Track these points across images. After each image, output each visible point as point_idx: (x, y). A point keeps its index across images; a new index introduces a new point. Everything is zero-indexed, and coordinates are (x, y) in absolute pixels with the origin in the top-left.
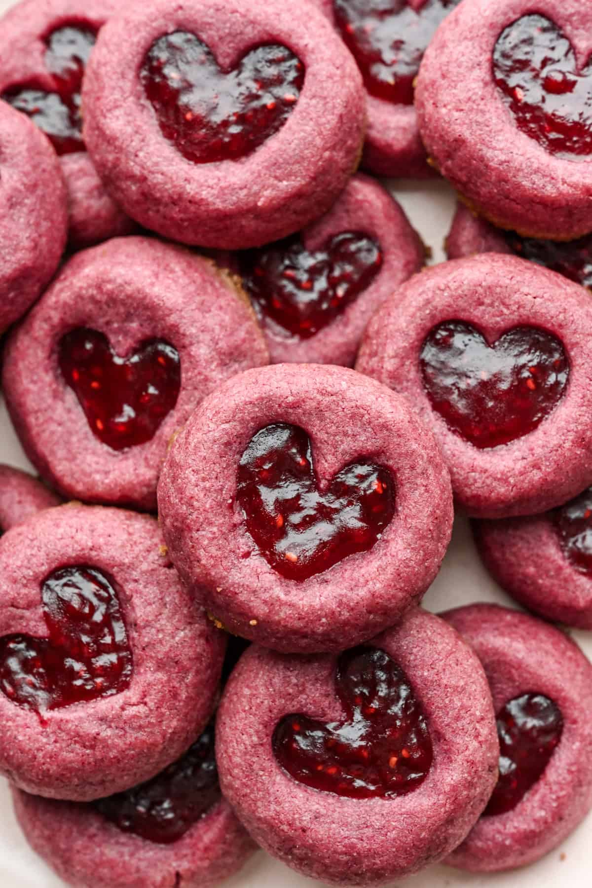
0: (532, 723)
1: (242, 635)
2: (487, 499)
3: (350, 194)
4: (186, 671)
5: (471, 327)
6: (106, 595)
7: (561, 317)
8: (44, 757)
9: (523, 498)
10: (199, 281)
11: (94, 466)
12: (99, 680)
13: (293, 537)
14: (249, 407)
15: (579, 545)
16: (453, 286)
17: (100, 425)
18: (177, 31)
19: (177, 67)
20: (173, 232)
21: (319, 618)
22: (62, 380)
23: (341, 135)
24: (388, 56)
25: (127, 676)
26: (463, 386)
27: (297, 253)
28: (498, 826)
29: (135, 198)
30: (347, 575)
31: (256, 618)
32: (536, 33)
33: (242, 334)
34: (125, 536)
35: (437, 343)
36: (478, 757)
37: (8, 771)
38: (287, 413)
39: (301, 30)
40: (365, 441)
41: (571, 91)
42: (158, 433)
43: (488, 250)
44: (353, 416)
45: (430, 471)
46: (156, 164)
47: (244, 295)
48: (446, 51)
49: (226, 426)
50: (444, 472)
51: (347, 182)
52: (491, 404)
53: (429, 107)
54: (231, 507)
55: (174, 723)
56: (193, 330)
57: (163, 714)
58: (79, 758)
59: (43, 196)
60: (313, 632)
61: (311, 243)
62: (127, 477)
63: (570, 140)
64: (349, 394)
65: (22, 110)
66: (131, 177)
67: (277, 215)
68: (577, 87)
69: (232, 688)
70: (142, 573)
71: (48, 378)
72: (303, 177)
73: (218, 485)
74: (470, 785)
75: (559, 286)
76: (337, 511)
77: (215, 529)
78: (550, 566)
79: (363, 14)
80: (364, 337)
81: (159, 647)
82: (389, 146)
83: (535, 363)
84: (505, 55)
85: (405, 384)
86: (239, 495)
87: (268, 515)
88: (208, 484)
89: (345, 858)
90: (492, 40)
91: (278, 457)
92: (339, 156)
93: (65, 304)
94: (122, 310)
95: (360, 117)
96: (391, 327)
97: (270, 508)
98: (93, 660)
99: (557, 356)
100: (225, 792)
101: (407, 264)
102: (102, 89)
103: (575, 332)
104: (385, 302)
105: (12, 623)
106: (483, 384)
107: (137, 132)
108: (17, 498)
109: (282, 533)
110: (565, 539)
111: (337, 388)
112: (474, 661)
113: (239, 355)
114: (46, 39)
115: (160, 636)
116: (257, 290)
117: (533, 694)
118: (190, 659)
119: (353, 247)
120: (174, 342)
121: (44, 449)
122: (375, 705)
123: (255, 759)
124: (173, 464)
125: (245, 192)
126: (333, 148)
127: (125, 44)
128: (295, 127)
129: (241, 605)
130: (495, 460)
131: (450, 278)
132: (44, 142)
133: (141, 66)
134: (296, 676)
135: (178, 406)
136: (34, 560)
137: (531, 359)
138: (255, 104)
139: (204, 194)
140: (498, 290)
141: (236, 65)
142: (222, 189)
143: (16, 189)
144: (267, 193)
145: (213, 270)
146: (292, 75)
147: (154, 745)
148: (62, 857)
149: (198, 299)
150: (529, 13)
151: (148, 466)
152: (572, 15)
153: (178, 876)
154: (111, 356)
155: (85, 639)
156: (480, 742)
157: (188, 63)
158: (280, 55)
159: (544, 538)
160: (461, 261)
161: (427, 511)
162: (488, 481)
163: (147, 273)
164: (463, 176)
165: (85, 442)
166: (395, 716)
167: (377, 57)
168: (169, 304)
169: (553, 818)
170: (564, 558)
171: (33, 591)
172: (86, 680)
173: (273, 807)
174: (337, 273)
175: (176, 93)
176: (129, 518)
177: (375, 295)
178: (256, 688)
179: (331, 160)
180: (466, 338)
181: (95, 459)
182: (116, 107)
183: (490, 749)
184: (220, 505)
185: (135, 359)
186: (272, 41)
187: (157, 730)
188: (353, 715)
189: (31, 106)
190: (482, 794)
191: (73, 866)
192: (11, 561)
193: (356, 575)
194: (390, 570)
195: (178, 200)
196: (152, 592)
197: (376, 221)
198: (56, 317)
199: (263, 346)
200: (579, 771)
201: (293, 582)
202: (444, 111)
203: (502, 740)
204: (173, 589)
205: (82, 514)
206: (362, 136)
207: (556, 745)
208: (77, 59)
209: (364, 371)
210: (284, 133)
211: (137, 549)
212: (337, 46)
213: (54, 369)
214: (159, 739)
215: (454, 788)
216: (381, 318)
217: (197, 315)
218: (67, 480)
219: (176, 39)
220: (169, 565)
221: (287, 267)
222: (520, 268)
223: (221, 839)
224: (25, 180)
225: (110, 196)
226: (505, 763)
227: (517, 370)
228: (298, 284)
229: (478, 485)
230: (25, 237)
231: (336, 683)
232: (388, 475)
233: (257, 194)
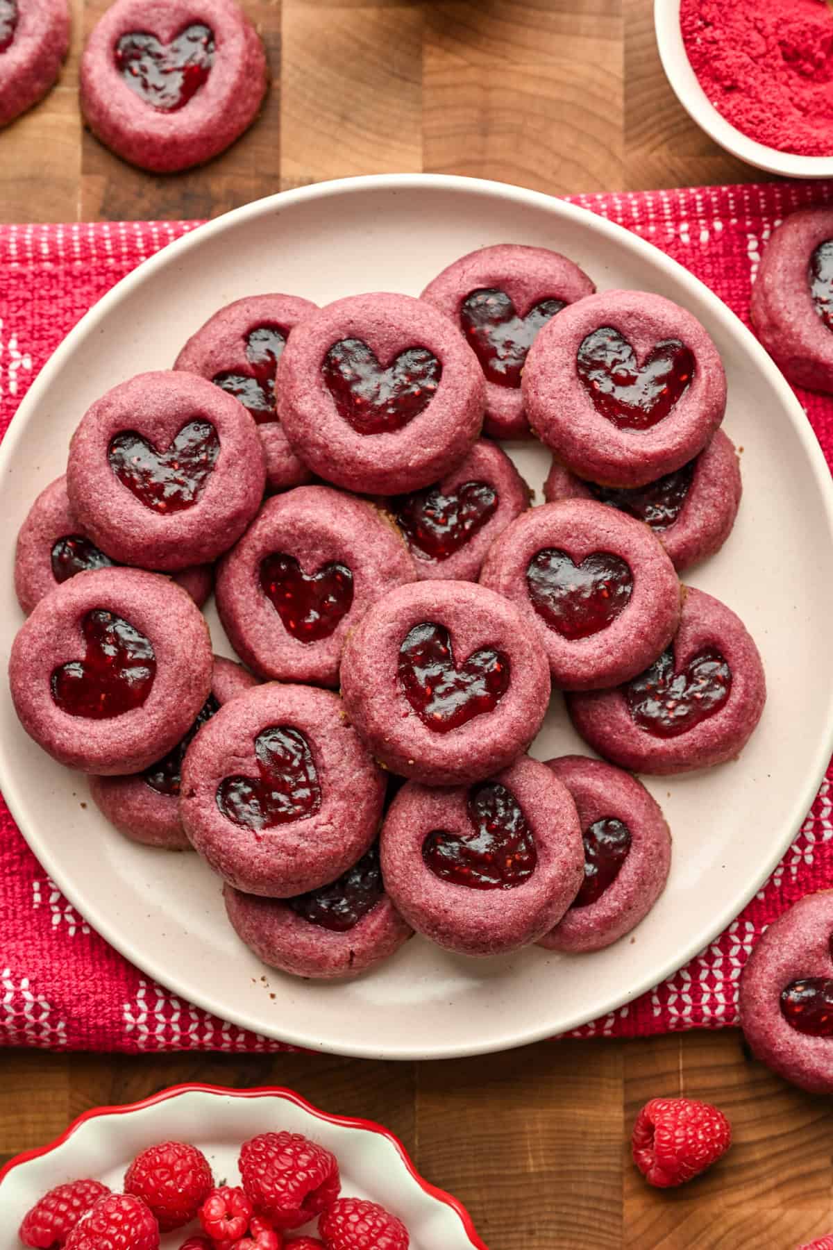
0: (610, 839)
1: (400, 774)
2: (575, 676)
3: (473, 454)
4: (360, 800)
5: (563, 553)
6: (301, 747)
7: (627, 546)
8: (259, 862)
9: (600, 676)
10: (365, 519)
11: (289, 655)
12: (298, 808)
13: (438, 702)
14: (407, 611)
15: (642, 710)
16: (550, 523)
17: (292, 625)
18: (349, 339)
19: (349, 365)
20: (346, 484)
21: (457, 758)
22: (262, 592)
23: (468, 415)
24: (502, 352)
25: (317, 804)
26: (557, 595)
27: (436, 497)
28: (584, 914)
29: (319, 459)
30: (476, 728)
31: (413, 759)
32: (608, 341)
33: (397, 558)
34: (314, 705)
35: (538, 565)
36: (569, 859)
37: (231, 875)
38: (434, 616)
39: (439, 338)
40: (488, 635)
41: (633, 384)
42: (336, 630)
43: (576, 495)
44: (480, 618)
45: (534, 656)
46: (335, 436)
47: (397, 529)
48: (544, 354)
49: (390, 625)
50: (544, 656)
51: (471, 446)
52: (577, 608)
53: (532, 395)
54: (394, 681)
55: (352, 838)
56: (363, 556)
57: (344, 831)
58: (284, 863)
59: (250, 458)
60: (453, 769)
61: (446, 490)
62: (314, 662)
63: (633, 419)
64: (477, 603)
65: (229, 391)
66: (317, 445)
67: (422, 472)
68: (638, 381)
69: (392, 814)
70: (328, 731)
71: (253, 590)
72: (441, 446)
73: (385, 666)
74: (564, 879)
75: (626, 524)
76: (469, 684)
77: (384, 697)
78: (621, 726)
79: (483, 321)
80: (485, 560)
81: (341, 783)
82: (503, 419)
83: (608, 578)
84: (585, 357)
85: (516, 594)
86: (400, 673)
87: (421, 687)
88: (379, 666)
89: (475, 931)
90: (577, 346)
91: (426, 646)
92: (467, 429)
93: (267, 536)
94: (310, 541)
95: (482, 400)
96: (505, 553)
97: (422, 682)
98: (293, 793)
99: (624, 573)
100: (387, 888)
101: (516, 506)
102: (294, 380)
103: (637, 556)
104: (501, 534)
105: (234, 767)
106: (572, 594)
107: (320, 413)
108: (229, 680)
109: (431, 700)
110: (632, 706)
111: (468, 598)
112: (566, 793)
113: (396, 574)
114: (246, 338)
115: (342, 775)
116: (405, 525)
117: (609, 818)
118: (363, 792)
119: (476, 493)
120: (349, 565)
121: (250, 642)
122: (496, 822)
123: (411, 862)
124: (352, 652)
125: (400, 456)
126: (463, 424)
127: (311, 348)
128: (435, 410)
129: (402, 750)
130: (580, 648)
131: (548, 517)
132: (249, 415)
133: (323, 364)
134: (440, 803)
135: (352, 611)
136: (249, 722)
137: (607, 576)
138: (406, 392)
139: (370, 458)
140: (582, 526)
141: (393, 363)
142: (383, 454)
143: (232, 454)
144: (416, 457)
145: (375, 511)
146: (433, 370)
147: (338, 853)
148: (266, 942)
149: (365, 533)
150: (603, 326)
151: (329, 654)
152: (634, 328)
153: (352, 953)
154: (301, 574)
155: (287, 778)
156: (571, 849)
157: (357, 362)
158: (423, 356)
159: (617, 705)
160: (556, 505)
161: (532, 683)
162: (576, 663)
163: (328, 514)
164: (556, 444)
165: (282, 637)
166: (510, 831)
167: (493, 353)
168: (345, 537)
169: (624, 907)
170: (631, 720)
171: (249, 745)
172: (289, 807)
173: (423, 896)
174: (464, 512)
175: (349, 384)
176: (316, 692)
177: (493, 528)
178: (411, 812)
179: (461, 432)
180: (559, 561)
181: (290, 649)
182: (305, 394)
183: (578, 854)
184: (387, 680)
185: (319, 576)
186: (418, 346)
187: (340, 843)
188: (480, 830)
189: (236, 387)
190: (572, 885)
191: (275, 948)
192: (232, 724)
193: (482, 728)
194: (506, 724)
195: (351, 461)
196: (335, 744)
197: (493, 474)
198: (259, 545)
199: (412, 567)
200: (643, 873)
201: (438, 734)
202: (542, 398)
203: (587, 852)
204: (351, 742)
205: (282, 689)
206: (483, 412)
207: (626, 855)
208: (270, 353)
209: (486, 585)
210: (427, 413)
211: (323, 714)
212: (465, 349)
213: (257, 584)
214: (342, 849)
215: (552, 881)
216: (498, 547)
217: (365, 545)
218: (269, 665)
219: (348, 344)
220: (347, 725)
221: (428, 508)
222: (598, 510)
223: (383, 926)
224: (238, 447)
225: (297, 455)
226: (590, 868)
227: (596, 584)
228: (436, 520)
229: (568, 666)
230: (238, 489)
231: (468, 808)
232: (504, 659)
233: (409, 458)
